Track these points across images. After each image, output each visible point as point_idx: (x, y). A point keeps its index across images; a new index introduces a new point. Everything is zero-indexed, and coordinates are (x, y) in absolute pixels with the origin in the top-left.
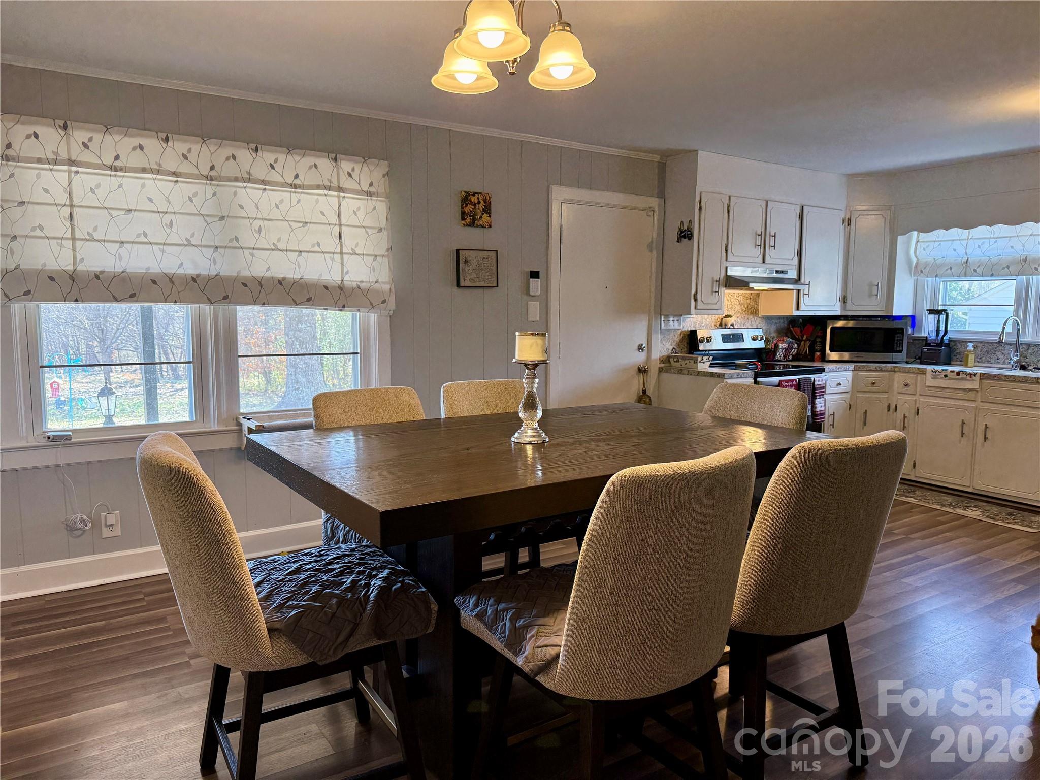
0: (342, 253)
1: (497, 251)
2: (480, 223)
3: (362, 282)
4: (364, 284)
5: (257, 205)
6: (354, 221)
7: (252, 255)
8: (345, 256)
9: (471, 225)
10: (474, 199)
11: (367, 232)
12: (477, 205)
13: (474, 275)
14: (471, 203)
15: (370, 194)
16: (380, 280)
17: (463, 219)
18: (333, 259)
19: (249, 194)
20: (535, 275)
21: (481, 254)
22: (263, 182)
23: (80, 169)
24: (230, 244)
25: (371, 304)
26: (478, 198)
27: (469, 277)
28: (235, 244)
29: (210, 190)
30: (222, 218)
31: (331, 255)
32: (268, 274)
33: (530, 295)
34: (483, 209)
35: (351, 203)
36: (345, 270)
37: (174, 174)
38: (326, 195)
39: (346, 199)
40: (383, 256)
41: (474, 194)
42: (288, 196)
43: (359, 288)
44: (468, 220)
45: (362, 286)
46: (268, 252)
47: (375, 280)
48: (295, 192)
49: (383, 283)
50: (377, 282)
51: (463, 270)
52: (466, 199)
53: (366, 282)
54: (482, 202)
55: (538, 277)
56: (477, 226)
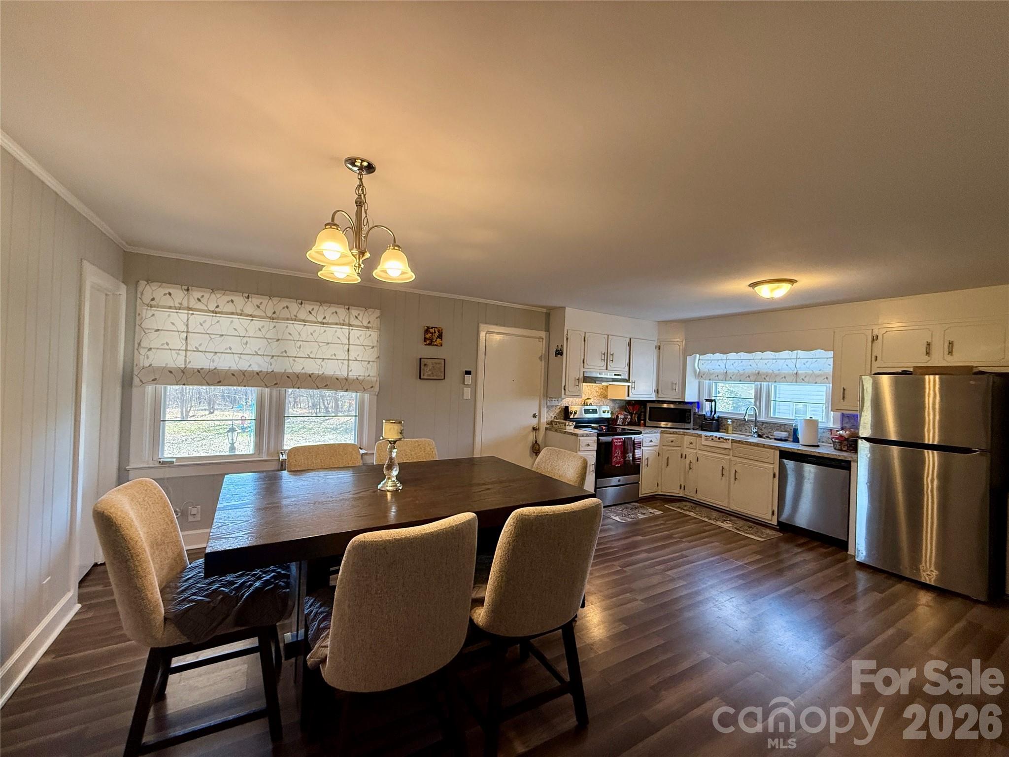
0: (348, 360)
1: (445, 359)
2: (435, 343)
3: (360, 376)
4: (361, 377)
5: (299, 333)
6: (358, 342)
7: (294, 361)
8: (350, 361)
9: (430, 344)
10: (432, 331)
11: (365, 348)
12: (434, 334)
13: (430, 373)
14: (431, 333)
15: (368, 328)
16: (371, 375)
17: (425, 341)
18: (343, 363)
19: (296, 328)
20: (468, 373)
21: (436, 360)
22: (304, 321)
23: (194, 313)
24: (281, 355)
25: (364, 388)
26: (435, 330)
27: (426, 374)
28: (284, 354)
29: (272, 325)
30: (278, 340)
31: (342, 361)
32: (303, 371)
33: (464, 384)
34: (438, 336)
35: (356, 333)
36: (350, 369)
37: (251, 316)
38: (341, 328)
39: (353, 330)
40: (373, 361)
41: (432, 328)
42: (318, 329)
43: (357, 379)
44: (428, 342)
45: (360, 378)
46: (303, 359)
47: (368, 375)
48: (323, 327)
49: (373, 376)
50: (369, 376)
51: (423, 369)
52: (427, 331)
53: (362, 376)
54: (437, 332)
55: (470, 374)
56: (433, 345)
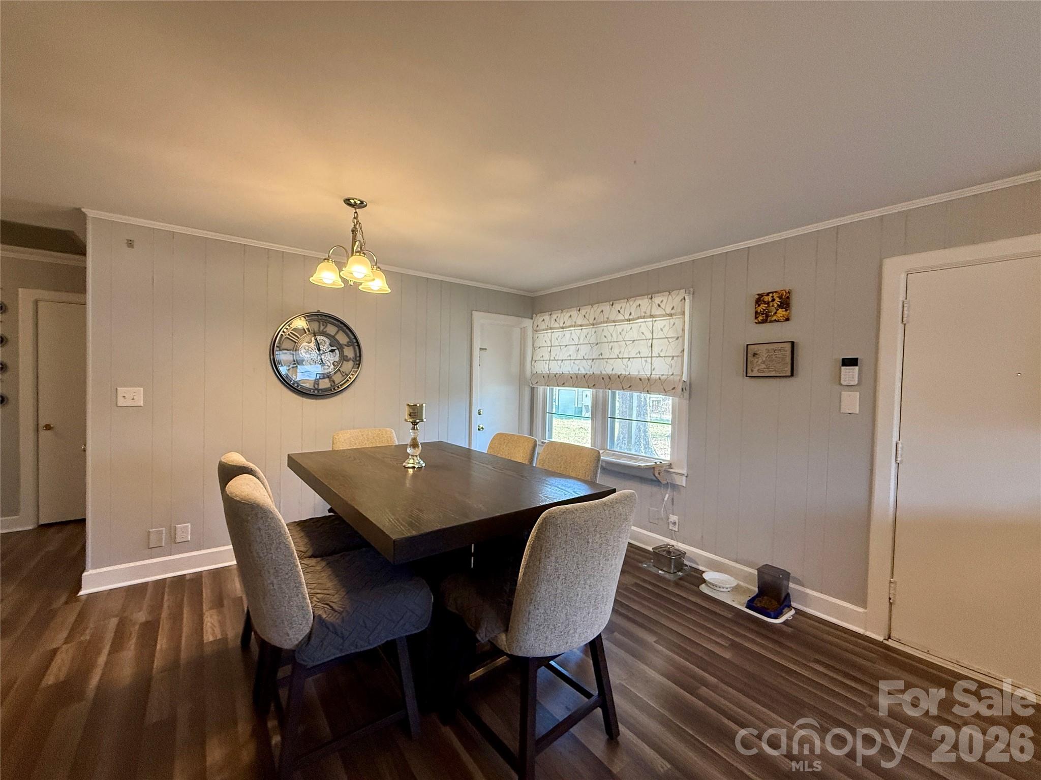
0: (651, 357)
1: (793, 343)
2: (774, 318)
3: (663, 375)
4: (664, 376)
5: (611, 334)
6: (661, 335)
7: (607, 362)
8: (653, 358)
9: (764, 321)
10: (766, 299)
11: (669, 341)
12: (771, 304)
13: (764, 366)
14: (765, 303)
15: (671, 315)
16: (674, 374)
17: (756, 318)
18: (646, 361)
19: (609, 329)
20: (852, 362)
21: (776, 346)
22: (614, 321)
23: (554, 331)
24: (598, 357)
25: (665, 390)
26: (773, 297)
27: (757, 368)
28: (601, 357)
29: (594, 330)
30: (597, 344)
31: (645, 359)
32: (614, 372)
33: (841, 384)
34: (778, 305)
35: (660, 323)
36: (653, 368)
37: (581, 326)
38: (645, 322)
39: (657, 322)
40: (678, 356)
41: (768, 294)
42: (626, 326)
43: (660, 379)
44: (760, 318)
45: (662, 378)
46: (614, 360)
47: (671, 373)
48: (630, 324)
49: (677, 375)
50: (672, 375)
51: (752, 362)
52: (759, 300)
53: (666, 375)
54: (777, 300)
55: (856, 365)
56: (771, 322)
